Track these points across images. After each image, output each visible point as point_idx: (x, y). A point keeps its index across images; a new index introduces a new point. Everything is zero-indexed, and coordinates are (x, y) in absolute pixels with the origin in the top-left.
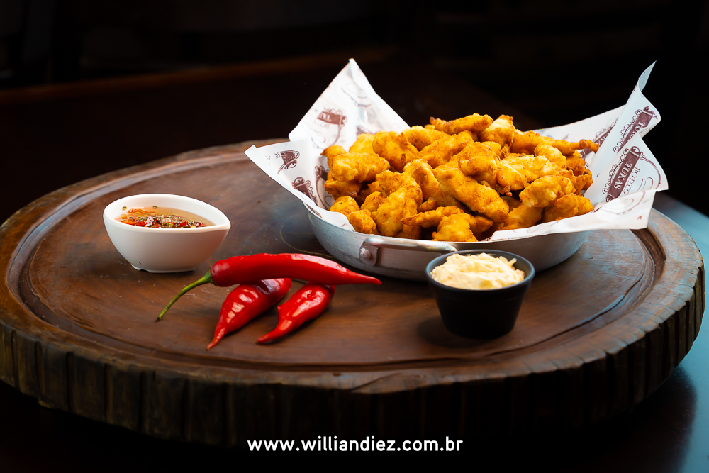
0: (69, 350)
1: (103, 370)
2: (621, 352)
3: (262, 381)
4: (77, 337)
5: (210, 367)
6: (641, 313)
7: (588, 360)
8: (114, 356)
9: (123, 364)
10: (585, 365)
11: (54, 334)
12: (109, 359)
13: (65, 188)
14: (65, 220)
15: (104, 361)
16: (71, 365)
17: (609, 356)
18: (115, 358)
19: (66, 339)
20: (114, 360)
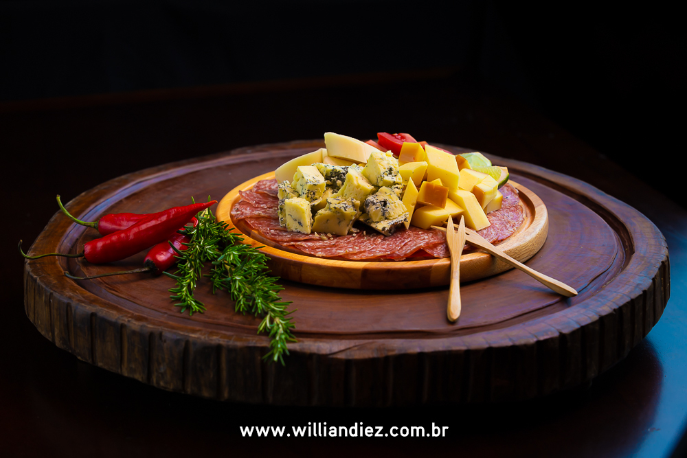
0: (94, 311)
1: (120, 329)
2: (574, 333)
3: (251, 344)
4: (103, 300)
5: (209, 330)
6: (600, 299)
7: (542, 338)
8: (130, 317)
9: (135, 325)
10: (539, 342)
11: (83, 297)
12: (124, 320)
13: (129, 175)
14: (121, 201)
15: (120, 322)
16: (94, 324)
17: (562, 336)
18: (130, 319)
19: (92, 302)
20: (129, 321)
